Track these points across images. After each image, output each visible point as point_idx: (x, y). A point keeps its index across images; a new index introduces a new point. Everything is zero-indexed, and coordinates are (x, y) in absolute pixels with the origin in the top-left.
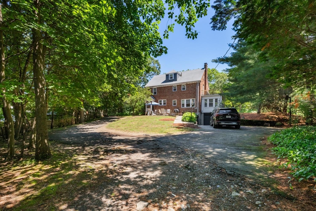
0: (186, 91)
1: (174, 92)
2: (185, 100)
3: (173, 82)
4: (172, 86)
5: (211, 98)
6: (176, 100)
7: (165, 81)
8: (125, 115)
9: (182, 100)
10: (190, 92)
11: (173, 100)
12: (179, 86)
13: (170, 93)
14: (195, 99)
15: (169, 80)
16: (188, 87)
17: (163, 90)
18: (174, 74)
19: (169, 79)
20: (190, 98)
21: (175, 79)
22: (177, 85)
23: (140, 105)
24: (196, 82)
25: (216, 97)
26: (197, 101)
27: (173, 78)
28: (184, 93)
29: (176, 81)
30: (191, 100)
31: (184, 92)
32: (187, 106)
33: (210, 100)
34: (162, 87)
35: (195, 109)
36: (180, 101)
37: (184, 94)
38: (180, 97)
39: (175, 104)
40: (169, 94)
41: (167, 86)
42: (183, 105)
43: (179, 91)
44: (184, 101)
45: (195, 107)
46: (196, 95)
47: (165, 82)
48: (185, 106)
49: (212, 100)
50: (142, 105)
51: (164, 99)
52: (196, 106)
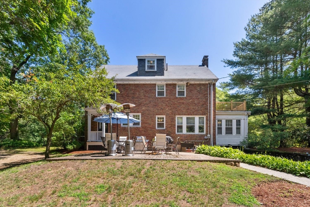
0: (186, 98)
1: (160, 98)
2: (185, 118)
3: (156, 76)
4: (155, 84)
5: (229, 117)
6: (164, 116)
7: (137, 72)
8: (23, 147)
9: (177, 116)
10: (196, 102)
11: (157, 116)
12: (171, 86)
13: (151, 99)
14: (205, 117)
15: (147, 72)
16: (191, 91)
17: (132, 92)
18: (157, 60)
19: (146, 69)
20: (196, 115)
21: (161, 72)
22: (166, 85)
23: (71, 123)
24: (207, 82)
25: (238, 117)
26: (210, 122)
27: (156, 70)
28: (183, 103)
29: (163, 75)
30: (197, 118)
31: (182, 101)
32: (187, 131)
33: (226, 121)
34: (130, 84)
35: (206, 137)
36: (173, 120)
37: (183, 106)
38: (174, 110)
39: (160, 125)
40: (147, 102)
41: (143, 83)
42: (180, 127)
43: (172, 97)
44: (183, 120)
45: (205, 133)
46: (207, 109)
47: (135, 74)
48: (184, 131)
49: (231, 121)
50: (76, 124)
51: (134, 112)
52: (207, 131)
